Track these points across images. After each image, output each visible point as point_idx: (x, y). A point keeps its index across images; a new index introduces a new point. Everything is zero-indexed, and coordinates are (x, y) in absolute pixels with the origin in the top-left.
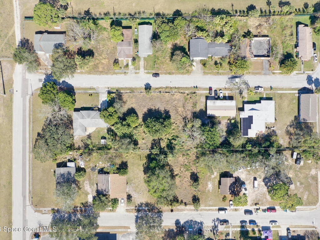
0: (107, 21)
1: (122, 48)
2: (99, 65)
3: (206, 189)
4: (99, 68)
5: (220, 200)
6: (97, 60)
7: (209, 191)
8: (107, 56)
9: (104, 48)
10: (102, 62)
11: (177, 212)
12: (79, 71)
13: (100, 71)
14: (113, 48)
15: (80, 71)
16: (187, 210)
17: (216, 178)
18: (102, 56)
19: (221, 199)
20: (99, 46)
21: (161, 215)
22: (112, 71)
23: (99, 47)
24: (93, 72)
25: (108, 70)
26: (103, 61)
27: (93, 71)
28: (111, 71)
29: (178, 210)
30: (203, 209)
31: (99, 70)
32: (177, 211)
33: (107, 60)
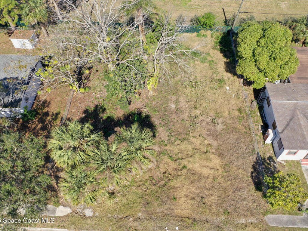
0: (205, 36)
1: (296, 107)
2: (175, 183)
4: (175, 198)
6: (166, 159)
8: (215, 144)
9: (198, 112)
10: (190, 166)
12: (62, 211)
13: (181, 218)
14: (240, 110)
15: (68, 211)
18: (192, 140)
20: (177, 102)
22: (253, 220)
23: (173, 106)
24: (138, 219)
25: (226, 212)
26: (196, 165)
27: (140, 215)
28: (243, 221)
31: (178, 211)
33: (216, 162)
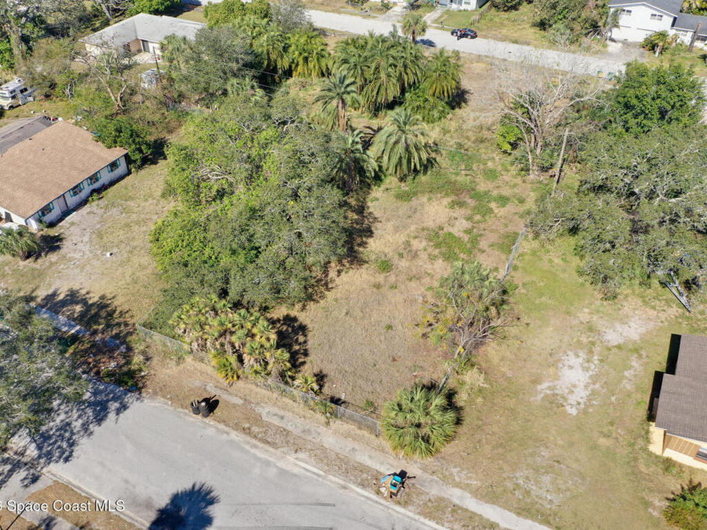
3: (536, 381)
5: (647, 504)
7: (554, 403)
11: (235, 436)
16: (323, 456)
17: (636, 351)
19: (660, 503)
21: (114, 406)
29: (251, 425)
30: (456, 508)
32: (237, 427)
